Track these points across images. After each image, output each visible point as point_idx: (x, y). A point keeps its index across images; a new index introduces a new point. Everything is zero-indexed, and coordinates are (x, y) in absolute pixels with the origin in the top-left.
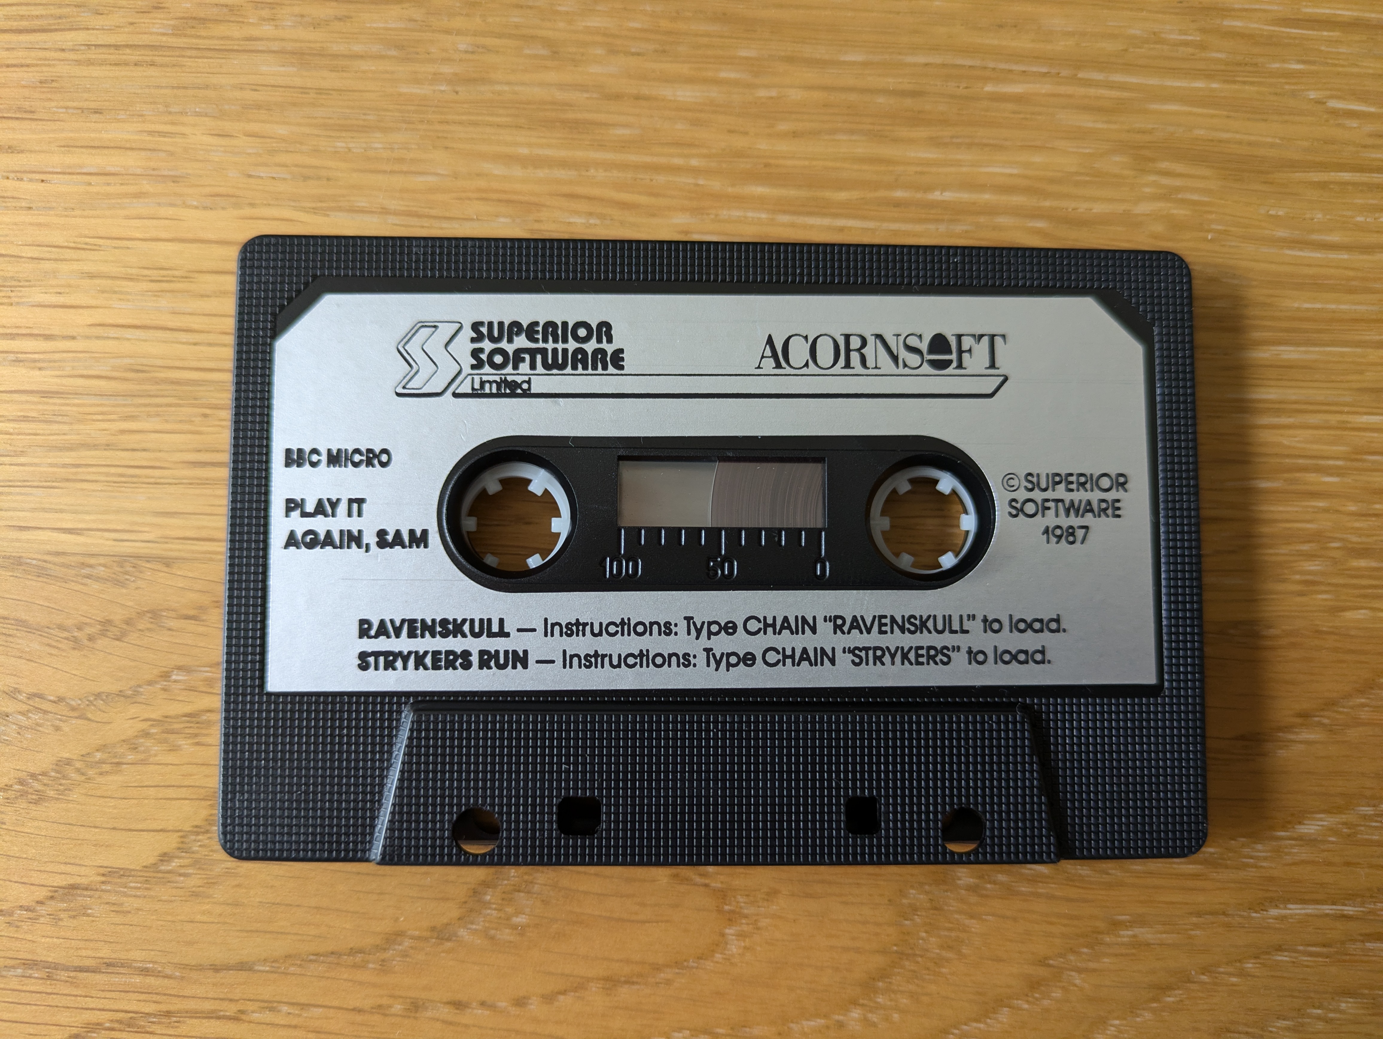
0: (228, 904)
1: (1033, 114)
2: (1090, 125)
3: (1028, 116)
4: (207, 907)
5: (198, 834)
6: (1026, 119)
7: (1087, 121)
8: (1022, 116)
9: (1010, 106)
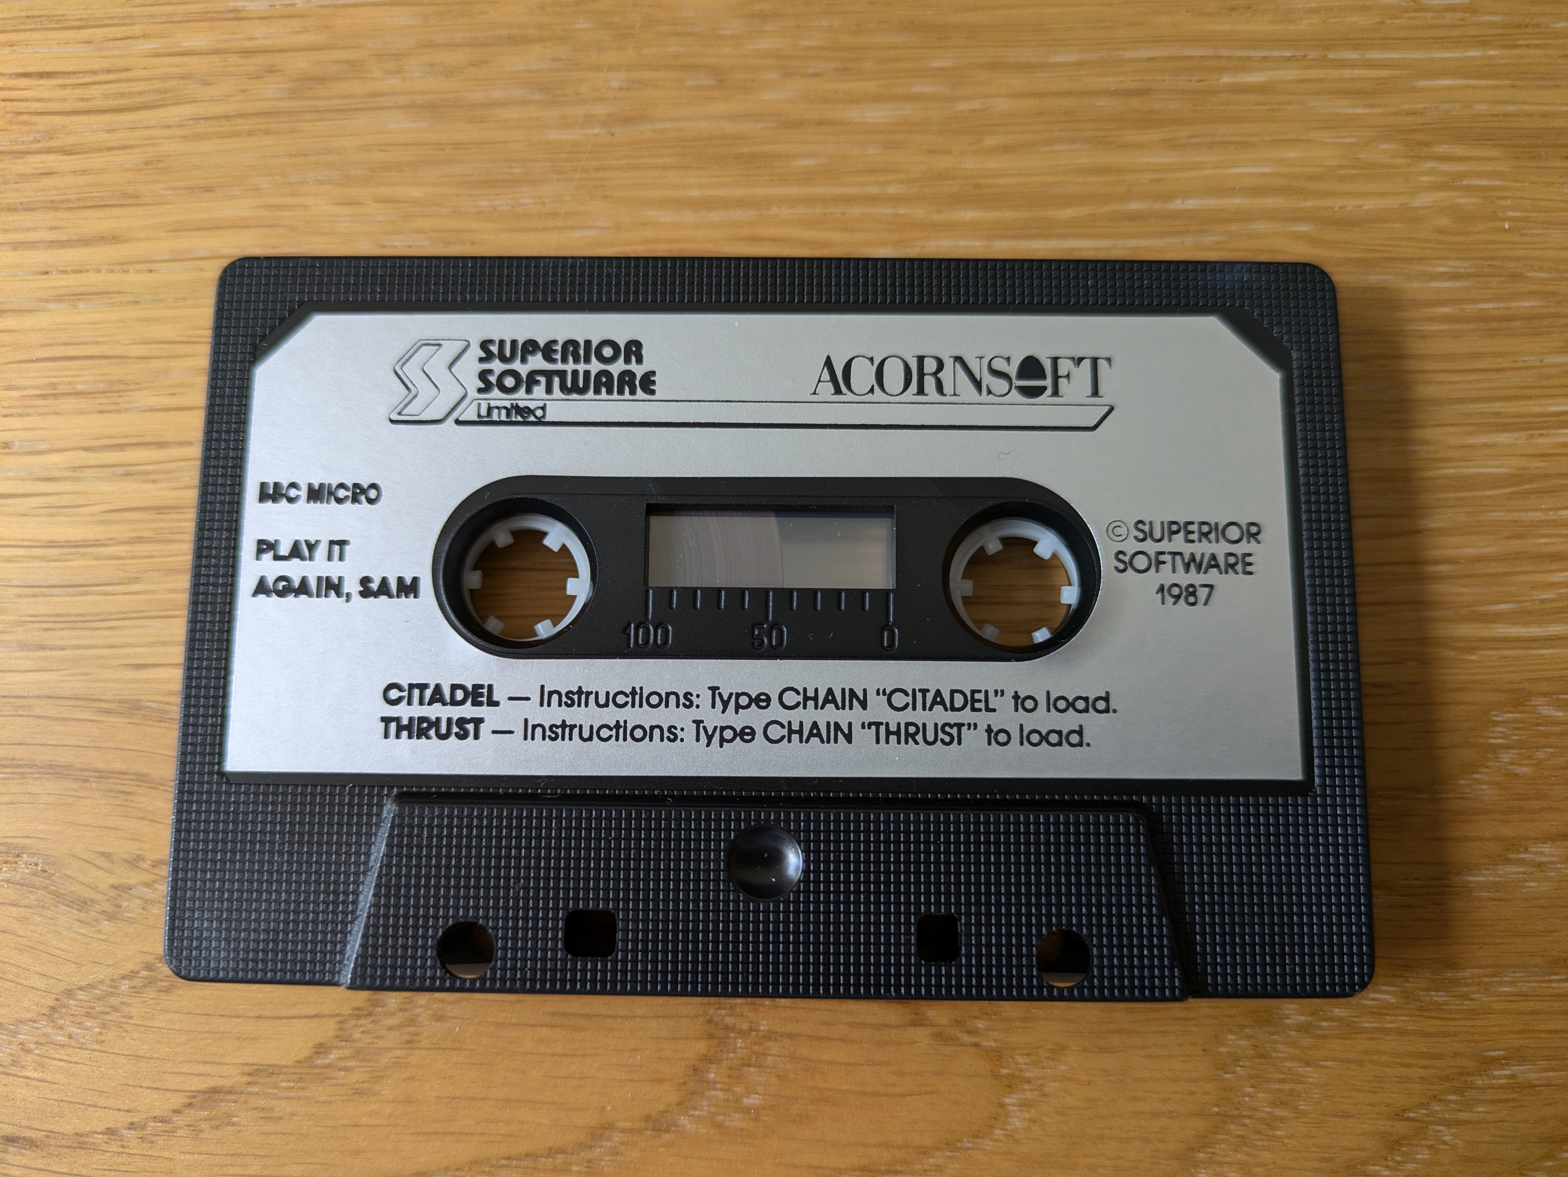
0: (399, 1102)
1: (1279, 103)
2: (1349, 111)
3: (1276, 107)
4: (373, 1107)
5: (359, 1017)
6: (1273, 110)
7: (1345, 107)
8: (1268, 107)
9: (1252, 97)
